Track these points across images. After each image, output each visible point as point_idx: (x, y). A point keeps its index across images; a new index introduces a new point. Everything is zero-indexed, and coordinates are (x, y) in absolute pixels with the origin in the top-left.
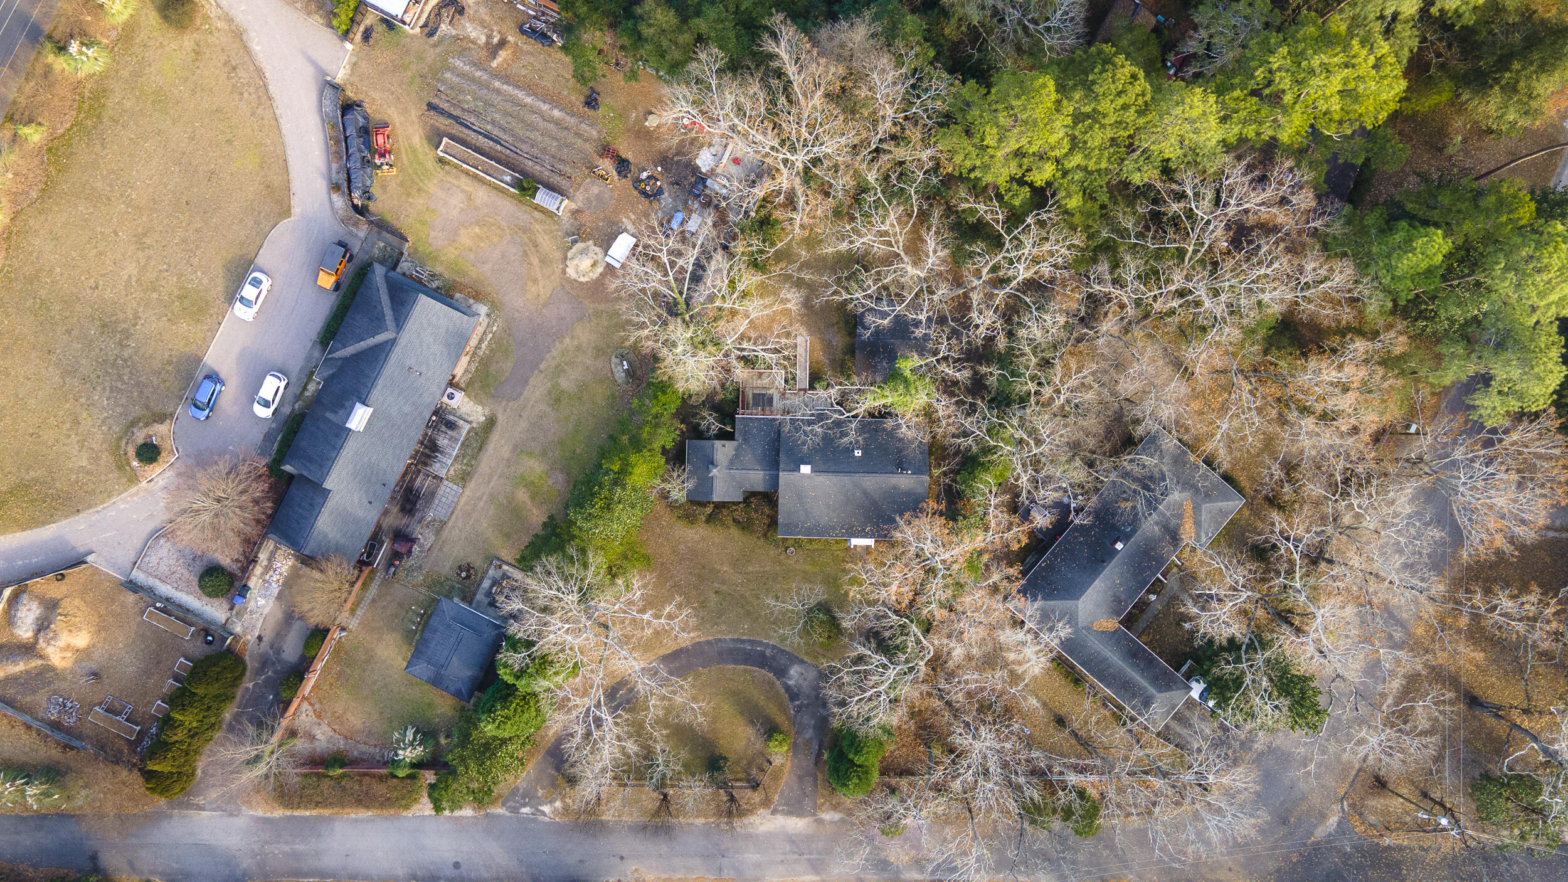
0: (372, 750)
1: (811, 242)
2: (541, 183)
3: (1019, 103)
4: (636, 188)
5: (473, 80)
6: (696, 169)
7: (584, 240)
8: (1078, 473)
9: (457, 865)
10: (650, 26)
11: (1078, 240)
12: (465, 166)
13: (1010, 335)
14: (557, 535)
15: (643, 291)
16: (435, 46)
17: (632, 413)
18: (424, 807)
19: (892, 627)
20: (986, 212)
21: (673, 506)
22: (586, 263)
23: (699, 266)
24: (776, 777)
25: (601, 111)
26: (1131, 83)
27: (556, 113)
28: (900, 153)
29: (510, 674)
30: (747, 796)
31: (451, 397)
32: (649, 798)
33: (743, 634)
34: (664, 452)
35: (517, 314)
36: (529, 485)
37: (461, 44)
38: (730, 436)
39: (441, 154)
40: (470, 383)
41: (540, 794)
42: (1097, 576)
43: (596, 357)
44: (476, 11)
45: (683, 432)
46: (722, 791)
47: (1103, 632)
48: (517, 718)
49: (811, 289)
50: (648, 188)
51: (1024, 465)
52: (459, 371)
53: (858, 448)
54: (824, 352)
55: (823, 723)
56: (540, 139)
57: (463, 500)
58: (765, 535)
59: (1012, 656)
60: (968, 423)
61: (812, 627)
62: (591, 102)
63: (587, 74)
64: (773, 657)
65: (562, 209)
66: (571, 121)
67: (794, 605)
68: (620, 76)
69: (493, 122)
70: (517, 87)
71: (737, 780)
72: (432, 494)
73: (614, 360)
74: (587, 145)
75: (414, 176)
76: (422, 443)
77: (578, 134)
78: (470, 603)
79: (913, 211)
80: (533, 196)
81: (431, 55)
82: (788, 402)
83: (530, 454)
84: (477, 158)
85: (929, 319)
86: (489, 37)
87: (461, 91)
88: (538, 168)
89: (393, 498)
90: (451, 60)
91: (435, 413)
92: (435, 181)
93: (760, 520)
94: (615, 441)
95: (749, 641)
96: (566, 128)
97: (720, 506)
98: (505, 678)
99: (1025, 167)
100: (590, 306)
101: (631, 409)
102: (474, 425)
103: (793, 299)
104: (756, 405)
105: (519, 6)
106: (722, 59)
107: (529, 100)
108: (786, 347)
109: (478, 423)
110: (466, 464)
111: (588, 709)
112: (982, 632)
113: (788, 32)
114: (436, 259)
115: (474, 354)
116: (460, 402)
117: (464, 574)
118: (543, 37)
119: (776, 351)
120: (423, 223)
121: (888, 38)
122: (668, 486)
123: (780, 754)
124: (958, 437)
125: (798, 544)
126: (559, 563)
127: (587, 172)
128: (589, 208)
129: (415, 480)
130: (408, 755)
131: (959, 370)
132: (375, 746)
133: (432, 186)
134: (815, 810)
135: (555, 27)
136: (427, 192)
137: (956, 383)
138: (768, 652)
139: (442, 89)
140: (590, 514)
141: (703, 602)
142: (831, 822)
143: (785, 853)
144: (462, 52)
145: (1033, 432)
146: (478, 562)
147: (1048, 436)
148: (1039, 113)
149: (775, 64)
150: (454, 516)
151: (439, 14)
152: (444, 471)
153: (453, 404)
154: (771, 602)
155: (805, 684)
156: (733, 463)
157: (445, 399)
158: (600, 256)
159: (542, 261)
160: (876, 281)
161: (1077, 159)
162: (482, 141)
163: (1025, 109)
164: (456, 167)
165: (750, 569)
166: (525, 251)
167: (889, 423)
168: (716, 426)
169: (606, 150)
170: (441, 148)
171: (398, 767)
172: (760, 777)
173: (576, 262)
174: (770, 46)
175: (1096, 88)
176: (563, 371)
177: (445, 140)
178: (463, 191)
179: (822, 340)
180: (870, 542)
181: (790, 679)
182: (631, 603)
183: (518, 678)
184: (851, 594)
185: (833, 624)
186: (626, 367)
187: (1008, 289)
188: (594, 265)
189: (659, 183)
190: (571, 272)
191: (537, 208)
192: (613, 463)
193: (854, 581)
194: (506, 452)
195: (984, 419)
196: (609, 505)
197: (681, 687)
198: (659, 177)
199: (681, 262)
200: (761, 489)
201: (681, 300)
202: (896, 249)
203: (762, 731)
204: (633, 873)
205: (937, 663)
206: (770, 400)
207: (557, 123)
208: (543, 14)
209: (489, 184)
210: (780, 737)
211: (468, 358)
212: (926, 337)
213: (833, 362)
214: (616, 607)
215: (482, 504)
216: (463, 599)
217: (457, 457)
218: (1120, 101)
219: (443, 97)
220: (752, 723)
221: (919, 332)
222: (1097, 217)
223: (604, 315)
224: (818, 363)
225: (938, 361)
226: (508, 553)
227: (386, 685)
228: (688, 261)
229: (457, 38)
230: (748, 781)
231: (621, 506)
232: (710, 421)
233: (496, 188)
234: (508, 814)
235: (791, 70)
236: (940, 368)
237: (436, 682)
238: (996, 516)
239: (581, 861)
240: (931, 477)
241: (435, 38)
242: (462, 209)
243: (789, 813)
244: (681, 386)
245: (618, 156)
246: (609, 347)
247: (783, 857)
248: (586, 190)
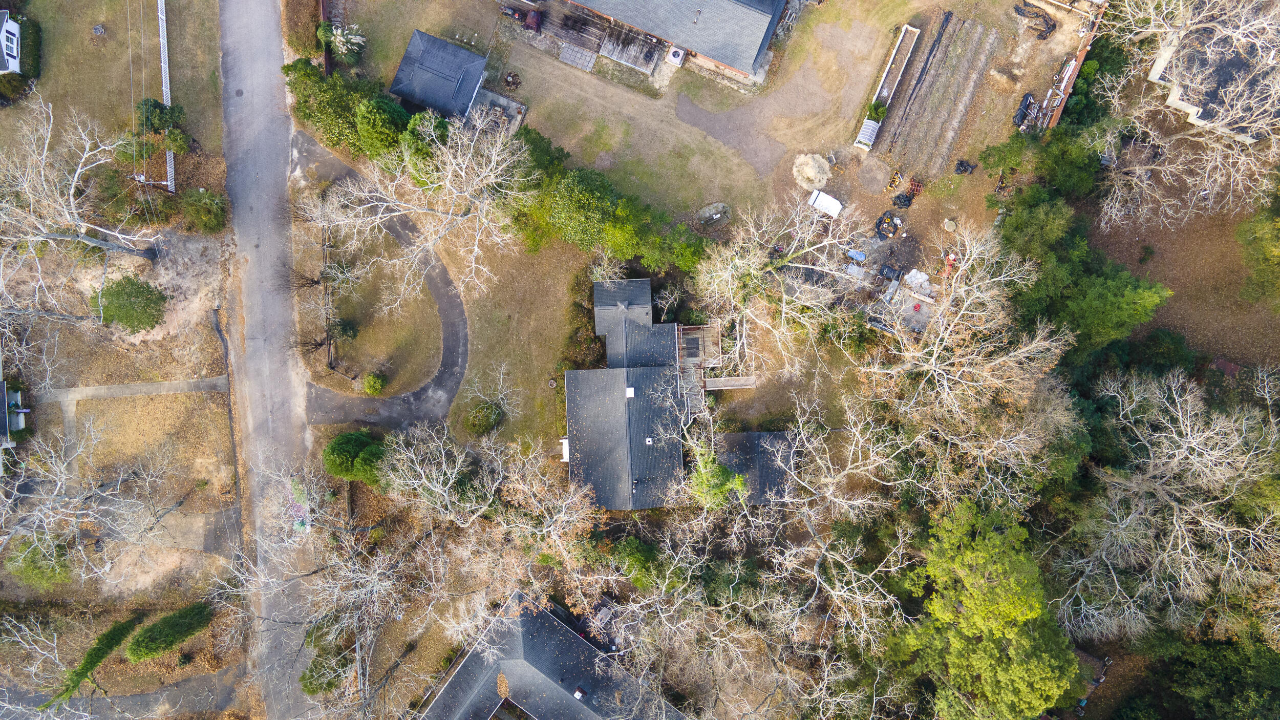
0: (341, 6)
1: (852, 383)
2: (883, 123)
3: (1013, 585)
4: (884, 214)
5: (976, 53)
6: (907, 269)
7: (831, 169)
8: (643, 658)
9: (240, 93)
10: (1047, 214)
11: (876, 649)
12: (894, 52)
13: (774, 588)
14: (551, 162)
15: (792, 224)
16: (1007, 14)
17: (672, 226)
18: (290, 57)
19: (483, 487)
20: (895, 554)
21: (587, 271)
22: (810, 172)
23: (822, 276)
24: (342, 385)
25: (956, 177)
26: (1041, 695)
27: (950, 134)
28: (945, 467)
29: (415, 125)
30: (322, 357)
31: (675, 54)
32: (316, 268)
33: (472, 344)
34: (638, 258)
35: (757, 111)
36: (598, 134)
37: (1009, 39)
38: (656, 319)
39: (904, 29)
40: (689, 72)
41: (311, 166)
42: (548, 675)
43: (723, 189)
44: (1042, 51)
45: (657, 274)
46: (325, 335)
47: (496, 683)
48: (375, 135)
49: (803, 387)
50: (885, 226)
51: (649, 606)
52: (701, 61)
53: (654, 442)
54: (742, 403)
55: (394, 425)
56: (925, 120)
57: (579, 73)
58: (566, 359)
59: (462, 606)
60: (686, 550)
61: (483, 409)
62: (963, 167)
63: (991, 160)
64: (453, 374)
65: (860, 146)
66: (944, 148)
67: (502, 390)
68: (990, 191)
69: (937, 75)
70: (973, 95)
71: (336, 348)
72: (583, 44)
73: (721, 205)
74: (922, 166)
75: (881, 5)
76: (630, 31)
77: (931, 155)
78: (483, 87)
79: (889, 481)
80: (870, 118)
81: (998, 12)
82: (693, 371)
83: (627, 133)
84: (902, 62)
85: (784, 505)
86: (1019, 66)
87: (965, 43)
88: (897, 121)
89: (577, 7)
90: (994, 30)
91: (660, 41)
92: (878, 25)
93: (579, 353)
94: (645, 210)
95: (466, 350)
96: (937, 145)
97: (590, 314)
98: (412, 122)
99: (945, 592)
100: (769, 179)
101: (676, 224)
102: (650, 79)
103: (793, 369)
104: (688, 342)
105: (1050, 91)
106: (1026, 285)
107: (961, 107)
108: (747, 367)
109: (653, 83)
110: (613, 74)
111: (385, 201)
112: (484, 576)
113: (1057, 349)
114: (804, 31)
115: (718, 74)
116: (671, 63)
117: (510, 79)
118: (1023, 117)
119: (742, 356)
120: (838, 17)
121: (1058, 447)
122: (605, 263)
123: (363, 386)
124: (672, 540)
125: (559, 391)
126: (524, 163)
127: (897, 167)
128: (863, 172)
129: (595, 27)
130: (338, 39)
131: (738, 539)
132: (345, 9)
133: (873, 22)
134: (312, 423)
135: (1032, 127)
136: (867, 18)
137: (725, 535)
138: (457, 369)
139: (966, 25)
140: (573, 190)
141: (499, 304)
142: (303, 439)
143: (271, 397)
144: (1002, 41)
145: (681, 613)
146: (522, 92)
147: (678, 629)
148: (1004, 607)
149: (1025, 337)
150: (564, 66)
151: (1038, 16)
152: (605, 54)
153: (669, 57)
154: (504, 368)
155: (429, 405)
156: (632, 324)
157: (673, 49)
158: (818, 185)
159: (809, 131)
160: (815, 449)
161: (956, 644)
162: (919, 66)
163: (1006, 591)
164: (893, 44)
165: (534, 347)
166: (817, 114)
167: (681, 473)
168: (665, 305)
169: (918, 184)
170: (910, 28)
171: (326, 30)
172: (341, 370)
173: (811, 162)
174: (1042, 330)
175: (1034, 662)
176: (707, 158)
177: (918, 31)
178: (870, 52)
179: (753, 400)
180: (566, 458)
181: (434, 391)
182: (489, 234)
183: (412, 132)
184: (513, 445)
185: (487, 429)
186: (715, 217)
187: (819, 580)
188: (810, 180)
189: (891, 235)
190: (801, 159)
191: (859, 123)
192: (624, 209)
193: (526, 448)
194: (627, 110)
195: (690, 563)
196: (583, 207)
197: (414, 289)
198: (897, 235)
199: (823, 258)
200: (608, 352)
201: (785, 262)
202: (849, 466)
203: (383, 369)
204: (244, 257)
205: (455, 532)
206: (694, 355)
207: (941, 136)
208: (1045, 115)
209: (878, 76)
210: (378, 386)
211: (712, 67)
212: (767, 503)
213: (733, 411)
214: (484, 220)
215: (577, 91)
216: (487, 81)
217: (620, 65)
218: (1023, 687)
219: (959, 26)
220: (391, 358)
221: (771, 496)
222: (893, 658)
223: (762, 193)
224: (732, 397)
225: (745, 516)
226: (533, 120)
227: (401, 14)
228: (825, 265)
229: (1015, 35)
230: (336, 359)
231: (583, 219)
232: (669, 299)
233: (875, 83)
234: (291, 137)
235: (1022, 352)
236: (738, 518)
237: (407, 60)
238: (598, 580)
239: (251, 209)
240: (631, 512)
241: (1014, 15)
242: (852, 53)
243: (309, 400)
244: (702, 266)
245: (914, 195)
246: (733, 199)
247: (268, 396)
248: (879, 167)
